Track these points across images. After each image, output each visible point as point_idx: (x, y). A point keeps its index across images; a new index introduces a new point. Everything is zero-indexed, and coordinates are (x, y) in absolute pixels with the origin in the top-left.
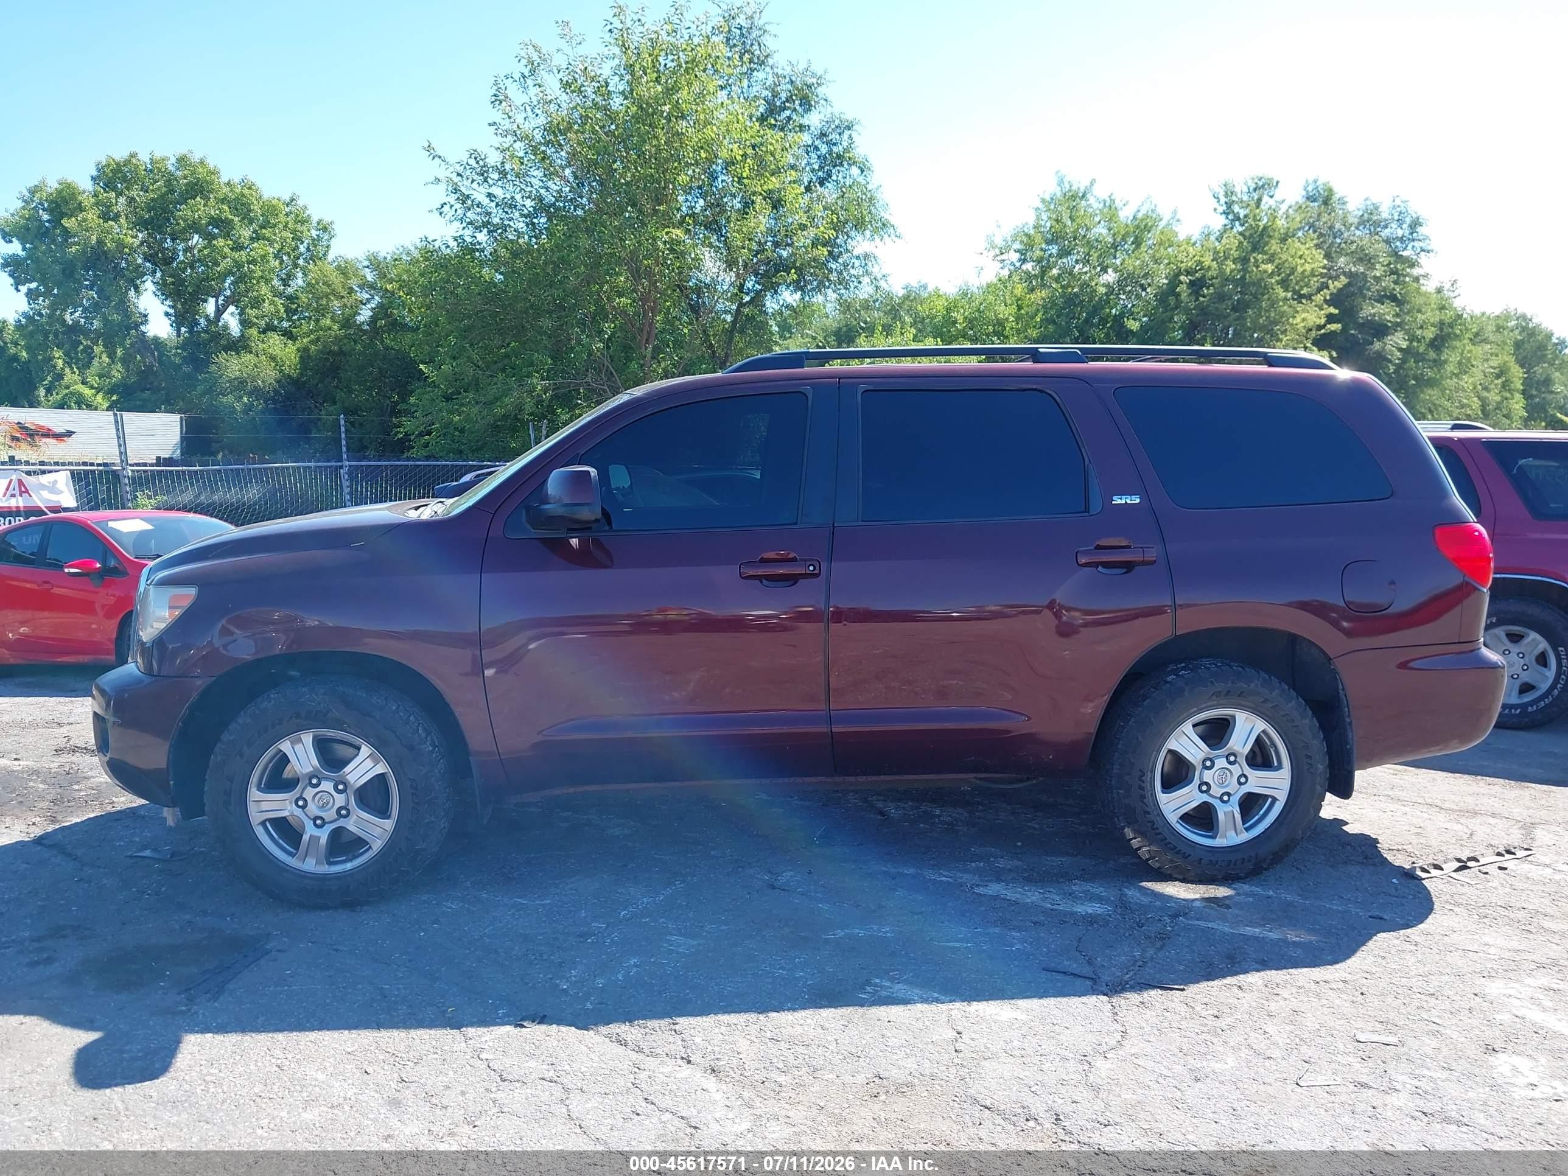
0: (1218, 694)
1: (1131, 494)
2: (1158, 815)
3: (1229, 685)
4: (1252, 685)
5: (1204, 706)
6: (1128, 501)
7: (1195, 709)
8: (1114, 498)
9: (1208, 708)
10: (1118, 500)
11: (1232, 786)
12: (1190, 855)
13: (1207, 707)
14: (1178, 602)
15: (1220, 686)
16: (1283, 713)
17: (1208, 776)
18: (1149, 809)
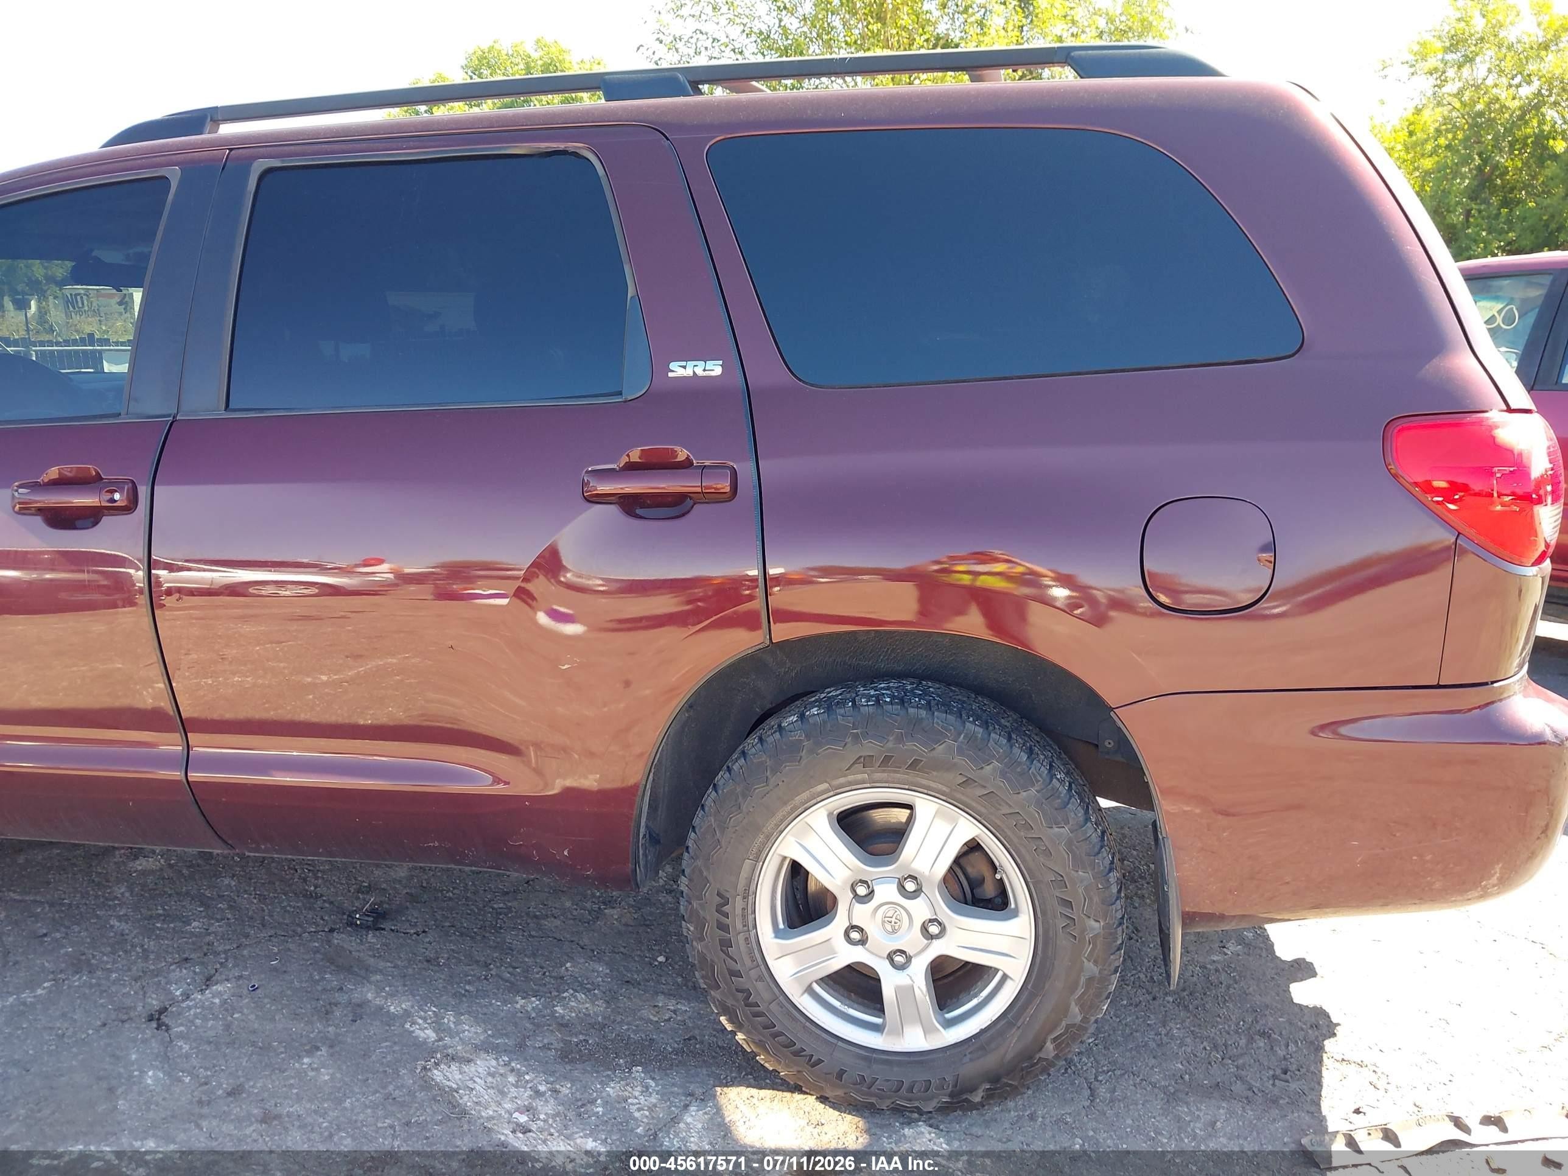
0: (866, 762)
1: (704, 356)
2: (760, 978)
3: (890, 745)
4: (940, 749)
5: (842, 780)
6: (699, 371)
7: (825, 786)
8: (673, 366)
9: (853, 786)
10: (679, 370)
11: (910, 939)
12: (820, 1061)
13: (850, 783)
14: (772, 571)
15: (870, 747)
16: (1006, 810)
17: (862, 914)
18: (738, 967)
